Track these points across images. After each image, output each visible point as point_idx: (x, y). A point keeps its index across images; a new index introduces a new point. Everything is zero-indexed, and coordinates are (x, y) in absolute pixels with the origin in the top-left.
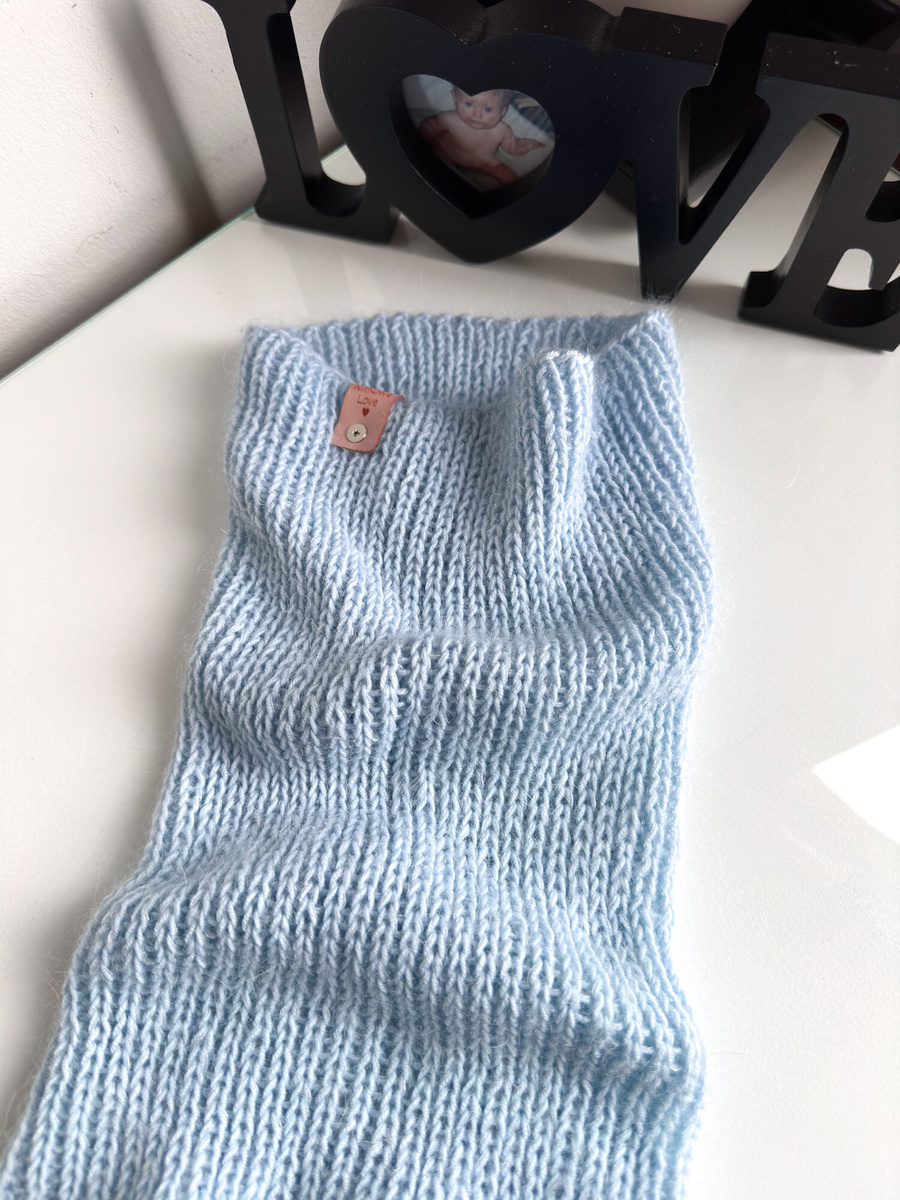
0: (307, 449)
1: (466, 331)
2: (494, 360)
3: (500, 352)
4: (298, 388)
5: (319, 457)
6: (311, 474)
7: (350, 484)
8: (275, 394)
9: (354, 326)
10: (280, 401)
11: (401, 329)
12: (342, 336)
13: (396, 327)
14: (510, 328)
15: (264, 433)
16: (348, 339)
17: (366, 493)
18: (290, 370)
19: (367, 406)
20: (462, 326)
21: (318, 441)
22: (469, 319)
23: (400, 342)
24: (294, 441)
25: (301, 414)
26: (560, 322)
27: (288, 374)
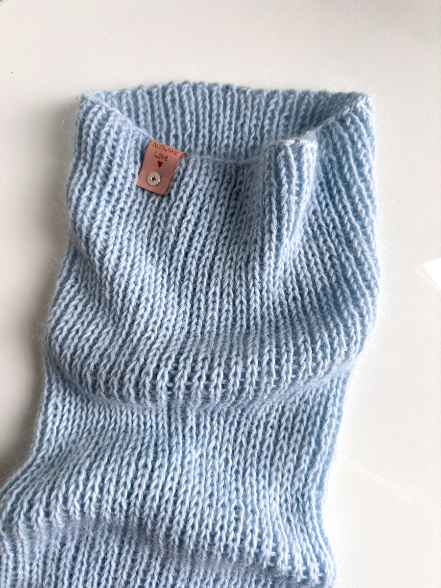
0: (120, 192)
1: (232, 96)
2: (251, 120)
3: (255, 114)
4: (114, 147)
5: (128, 196)
6: (122, 210)
7: (149, 217)
8: (98, 152)
9: (155, 90)
10: (101, 158)
11: (188, 93)
12: (147, 97)
13: (184, 92)
14: (263, 96)
15: (90, 181)
16: (151, 100)
17: (159, 224)
18: (108, 134)
19: (161, 160)
20: (229, 93)
21: (128, 185)
22: (235, 88)
23: (186, 104)
24: (110, 187)
25: (115, 167)
26: (297, 94)
27: (106, 137)
